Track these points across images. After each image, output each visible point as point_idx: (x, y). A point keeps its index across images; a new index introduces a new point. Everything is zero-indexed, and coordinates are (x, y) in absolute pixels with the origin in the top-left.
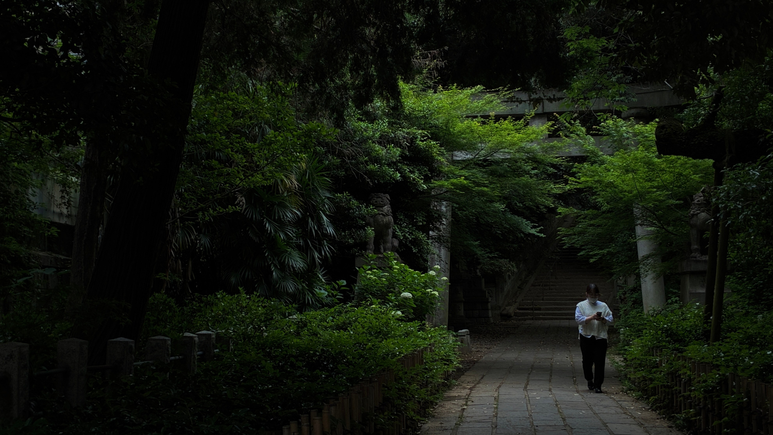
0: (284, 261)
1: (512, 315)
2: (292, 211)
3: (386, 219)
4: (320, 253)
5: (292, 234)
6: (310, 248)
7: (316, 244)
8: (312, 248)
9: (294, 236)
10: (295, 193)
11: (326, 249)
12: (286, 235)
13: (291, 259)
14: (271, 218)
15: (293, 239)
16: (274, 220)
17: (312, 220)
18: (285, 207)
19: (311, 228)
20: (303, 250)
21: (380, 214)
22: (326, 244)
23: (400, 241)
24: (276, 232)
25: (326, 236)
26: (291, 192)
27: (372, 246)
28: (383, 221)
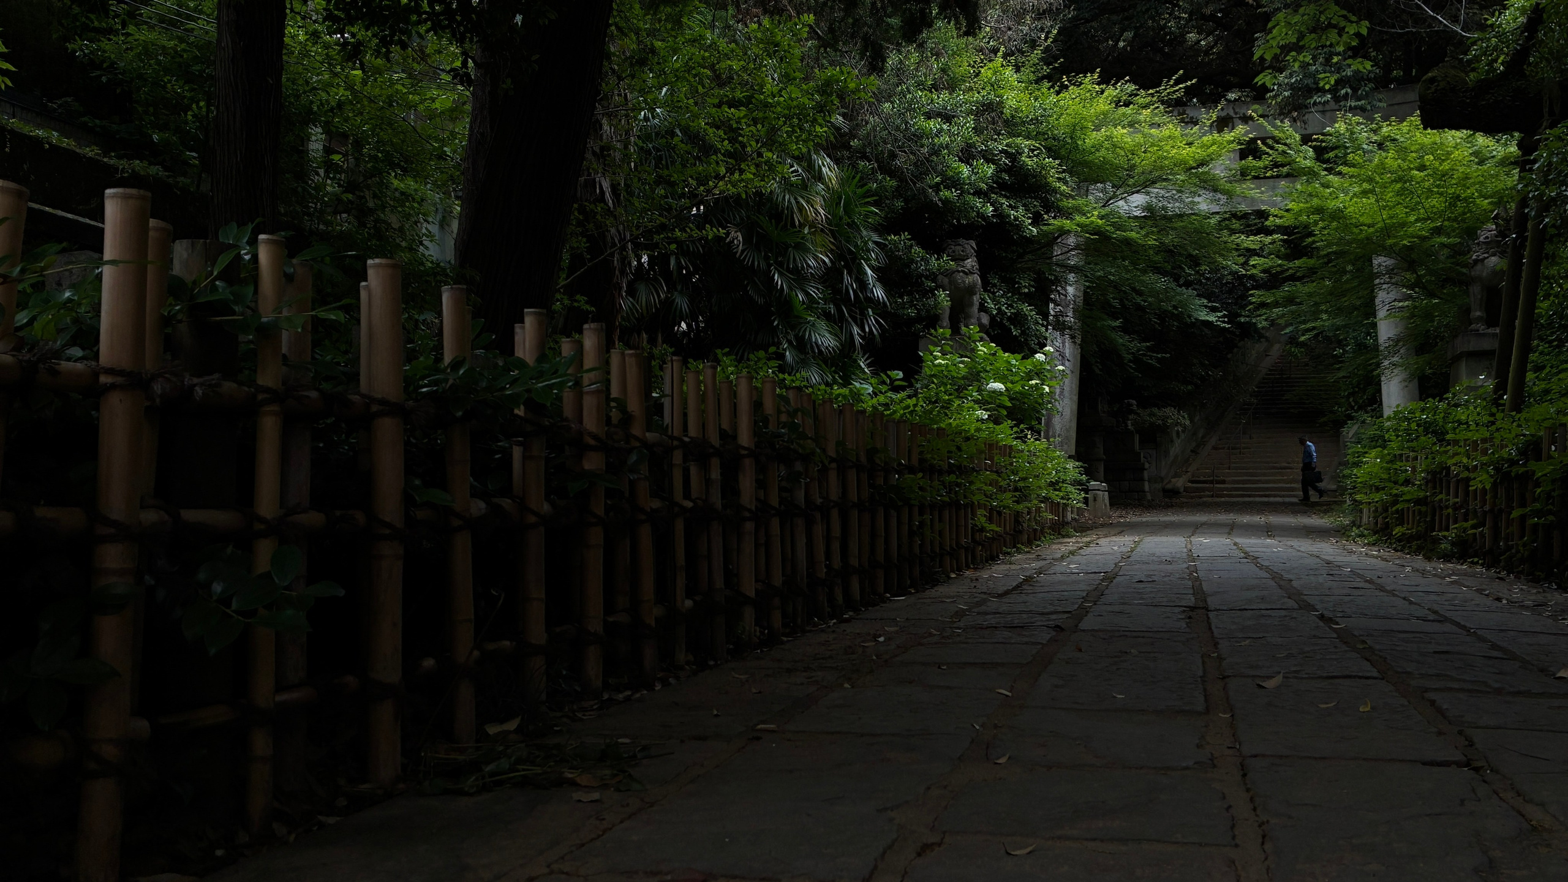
0: (803, 336)
1: (1182, 490)
2: (817, 257)
3: (969, 280)
4: (863, 329)
5: (816, 294)
6: (847, 320)
7: (856, 313)
8: (850, 319)
9: (819, 298)
10: (822, 230)
11: (872, 323)
12: (807, 294)
13: (814, 332)
14: (782, 267)
15: (819, 303)
16: (788, 270)
17: (849, 273)
18: (807, 250)
19: (846, 286)
20: (836, 322)
21: (959, 272)
22: (871, 313)
23: (992, 318)
24: (790, 288)
25: (873, 302)
26: (815, 227)
27: (946, 322)
28: (964, 282)
